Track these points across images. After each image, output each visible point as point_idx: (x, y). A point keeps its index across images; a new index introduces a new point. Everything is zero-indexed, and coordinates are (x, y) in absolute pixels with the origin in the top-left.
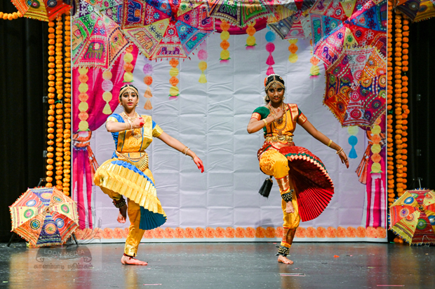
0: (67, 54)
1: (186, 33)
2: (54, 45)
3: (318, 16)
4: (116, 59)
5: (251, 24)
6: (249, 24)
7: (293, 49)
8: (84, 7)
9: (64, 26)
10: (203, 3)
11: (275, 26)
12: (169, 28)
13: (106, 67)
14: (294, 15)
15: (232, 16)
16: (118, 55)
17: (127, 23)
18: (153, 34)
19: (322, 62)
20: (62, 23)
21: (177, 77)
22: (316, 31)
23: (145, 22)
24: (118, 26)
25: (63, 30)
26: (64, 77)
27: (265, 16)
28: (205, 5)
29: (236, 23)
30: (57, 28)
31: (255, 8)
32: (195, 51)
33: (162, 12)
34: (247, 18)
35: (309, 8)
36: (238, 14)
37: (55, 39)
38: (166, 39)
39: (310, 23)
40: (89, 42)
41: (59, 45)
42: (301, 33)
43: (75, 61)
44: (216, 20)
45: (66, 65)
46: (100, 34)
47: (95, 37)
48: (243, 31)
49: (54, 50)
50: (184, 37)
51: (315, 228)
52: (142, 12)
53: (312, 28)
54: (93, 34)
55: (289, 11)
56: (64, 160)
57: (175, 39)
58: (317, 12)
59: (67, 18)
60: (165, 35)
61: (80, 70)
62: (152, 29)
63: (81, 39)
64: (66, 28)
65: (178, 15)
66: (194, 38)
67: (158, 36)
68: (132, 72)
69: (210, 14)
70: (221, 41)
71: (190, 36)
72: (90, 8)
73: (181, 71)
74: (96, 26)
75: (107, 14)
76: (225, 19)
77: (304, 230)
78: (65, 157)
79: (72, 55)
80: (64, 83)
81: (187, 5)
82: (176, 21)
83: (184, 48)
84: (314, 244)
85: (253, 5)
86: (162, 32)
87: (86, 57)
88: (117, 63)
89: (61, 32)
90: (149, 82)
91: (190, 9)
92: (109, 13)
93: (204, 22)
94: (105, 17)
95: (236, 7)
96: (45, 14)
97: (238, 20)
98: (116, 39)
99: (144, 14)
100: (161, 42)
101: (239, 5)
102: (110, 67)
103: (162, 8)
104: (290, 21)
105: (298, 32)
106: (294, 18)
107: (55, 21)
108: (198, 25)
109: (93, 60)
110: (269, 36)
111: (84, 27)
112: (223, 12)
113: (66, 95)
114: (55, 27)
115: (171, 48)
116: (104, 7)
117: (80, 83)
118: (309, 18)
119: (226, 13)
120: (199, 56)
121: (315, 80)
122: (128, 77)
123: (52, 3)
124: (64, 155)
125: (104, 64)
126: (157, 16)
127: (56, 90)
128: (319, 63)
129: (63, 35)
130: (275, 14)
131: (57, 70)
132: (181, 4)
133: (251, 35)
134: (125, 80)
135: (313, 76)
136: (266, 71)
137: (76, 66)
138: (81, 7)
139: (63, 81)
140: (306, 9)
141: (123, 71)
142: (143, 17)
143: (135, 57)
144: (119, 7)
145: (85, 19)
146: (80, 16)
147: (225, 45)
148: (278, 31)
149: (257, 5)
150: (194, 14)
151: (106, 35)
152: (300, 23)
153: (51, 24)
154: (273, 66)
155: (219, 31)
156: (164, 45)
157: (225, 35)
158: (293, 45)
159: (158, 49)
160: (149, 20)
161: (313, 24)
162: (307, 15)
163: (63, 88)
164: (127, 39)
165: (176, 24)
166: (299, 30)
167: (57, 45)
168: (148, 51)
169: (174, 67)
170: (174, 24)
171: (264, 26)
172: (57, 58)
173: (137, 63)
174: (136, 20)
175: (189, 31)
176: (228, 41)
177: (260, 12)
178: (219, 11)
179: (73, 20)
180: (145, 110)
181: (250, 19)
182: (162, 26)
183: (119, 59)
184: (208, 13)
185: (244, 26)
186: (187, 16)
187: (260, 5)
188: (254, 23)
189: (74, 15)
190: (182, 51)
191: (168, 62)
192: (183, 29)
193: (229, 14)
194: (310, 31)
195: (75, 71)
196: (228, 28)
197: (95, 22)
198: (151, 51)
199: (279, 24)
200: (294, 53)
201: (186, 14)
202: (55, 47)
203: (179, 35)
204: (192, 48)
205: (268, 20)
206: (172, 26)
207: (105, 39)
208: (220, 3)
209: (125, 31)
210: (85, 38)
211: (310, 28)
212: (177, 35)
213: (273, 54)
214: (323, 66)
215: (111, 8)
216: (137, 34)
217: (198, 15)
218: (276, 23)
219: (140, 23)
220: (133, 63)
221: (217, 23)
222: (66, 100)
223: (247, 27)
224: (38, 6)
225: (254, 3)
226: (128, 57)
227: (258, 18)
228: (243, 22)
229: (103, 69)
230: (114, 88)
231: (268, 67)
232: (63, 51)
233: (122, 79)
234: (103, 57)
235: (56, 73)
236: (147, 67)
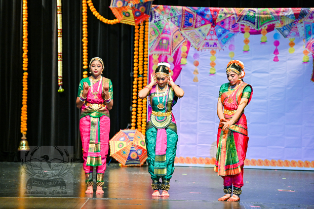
0: (146, 46)
1: (221, 33)
2: (138, 40)
3: (309, 23)
4: (176, 49)
5: (264, 28)
6: (263, 28)
7: (292, 44)
8: (158, 17)
9: (144, 28)
10: (233, 14)
11: (280, 29)
12: (210, 30)
13: (170, 54)
14: (293, 22)
15: (252, 22)
16: (178, 47)
17: (184, 27)
18: (201, 34)
19: (311, 53)
20: (143, 27)
21: (215, 62)
22: (308, 33)
23: (195, 26)
24: (178, 28)
25: (144, 31)
26: (144, 61)
27: (274, 23)
28: (235, 16)
29: (254, 27)
30: (140, 29)
31: (267, 17)
32: (227, 45)
33: (207, 20)
34: (261, 24)
35: (303, 17)
36: (256, 21)
37: (139, 37)
38: (209, 37)
39: (303, 28)
40: (160, 39)
41: (141, 40)
42: (298, 34)
43: (151, 50)
44: (241, 25)
45: (145, 53)
46: (167, 34)
47: (164, 35)
48: (259, 33)
49: (138, 43)
50: (220, 36)
51: (304, 162)
52: (194, 20)
53: (305, 31)
54: (162, 33)
55: (290, 20)
56: (142, 113)
57: (215, 37)
58: (309, 20)
59: (146, 23)
60: (208, 34)
61: (153, 57)
62: (200, 30)
63: (155, 36)
64: (146, 30)
65: (217, 21)
66: (227, 37)
67: (204, 35)
68: (186, 58)
69: (238, 21)
70: (244, 39)
71: (224, 35)
72: (161, 17)
73: (218, 58)
74: (164, 29)
75: (171, 21)
76: (247, 24)
77: (296, 162)
78: (143, 111)
79: (149, 47)
80: (143, 65)
81: (223, 15)
82: (215, 25)
83: (220, 43)
84: (302, 172)
85: (266, 16)
86: (206, 32)
87: (158, 48)
88: (177, 52)
89: (143, 32)
90: (197, 64)
91: (225, 18)
92: (173, 20)
93: (234, 26)
94: (170, 23)
95: (254, 17)
96: (134, 20)
97: (256, 25)
98: (177, 37)
99: (195, 21)
100: (205, 39)
101: (256, 15)
102: (173, 55)
103: (206, 17)
104: (290, 26)
105: (295, 33)
106: (293, 24)
107: (139, 25)
108: (229, 28)
109: (162, 50)
110: (276, 36)
111: (157, 29)
112: (246, 20)
113: (145, 72)
114: (139, 29)
115: (211, 43)
116: (170, 17)
117: (153, 64)
118: (303, 24)
119: (248, 21)
120: (229, 48)
121: (306, 65)
122: (183, 61)
123: (138, 14)
124: (142, 109)
125: (169, 53)
126: (203, 22)
127: (138, 69)
128: (309, 54)
129: (144, 34)
130: (281, 21)
131: (139, 56)
132: (219, 15)
133: (264, 35)
134: (182, 63)
135: (304, 62)
136: (273, 59)
137: (151, 54)
138: (155, 17)
139: (143, 63)
140: (301, 19)
141: (180, 57)
142: (194, 23)
143: (188, 49)
144: (179, 17)
145: (158, 24)
146: (155, 22)
147: (247, 41)
148: (282, 33)
149: (268, 16)
150: (227, 21)
151: (170, 34)
152: (297, 27)
153: (137, 27)
154: (278, 55)
155: (243, 32)
156: (207, 41)
157: (247, 35)
158: (292, 42)
159: (203, 43)
160: (198, 25)
161: (306, 28)
162: (301, 23)
163: (143, 68)
164: (184, 37)
165: (215, 27)
166: (296, 32)
167: (140, 40)
168: (197, 44)
169: (213, 55)
170: (214, 27)
171: (273, 29)
172: (140, 48)
173: (189, 52)
174: (190, 25)
175: (224, 32)
176: (249, 39)
177: (270, 20)
178: (243, 19)
179: (150, 25)
180: (193, 82)
181: (263, 25)
182: (206, 29)
183: (178, 49)
184: (236, 21)
185: (260, 29)
186: (223, 22)
187: (271, 16)
188: (267, 27)
189: (151, 21)
190: (218, 45)
191: (209, 52)
192: (220, 31)
193: (250, 21)
194: (304, 33)
195: (151, 57)
196: (249, 31)
197: (164, 26)
198: (199, 44)
199: (283, 28)
200: (292, 47)
201: (222, 21)
202: (139, 41)
203: (217, 34)
204: (225, 43)
205: (275, 26)
206: (213, 29)
207: (170, 37)
208: (244, 14)
209: (183, 32)
210: (157, 36)
211: (304, 31)
212: (216, 34)
213: (278, 47)
214: (312, 56)
215: (174, 17)
216: (190, 34)
217: (230, 22)
218: (281, 27)
219: (192, 26)
220: (187, 52)
221: (242, 27)
222: (145, 75)
223: (261, 30)
224: (129, 16)
225: (267, 14)
226: (184, 49)
227: (269, 24)
228: (259, 26)
229: (168, 56)
230: (175, 68)
231: (274, 56)
232: (144, 44)
233: (180, 62)
234: (168, 48)
235: (139, 58)
236: (196, 55)
